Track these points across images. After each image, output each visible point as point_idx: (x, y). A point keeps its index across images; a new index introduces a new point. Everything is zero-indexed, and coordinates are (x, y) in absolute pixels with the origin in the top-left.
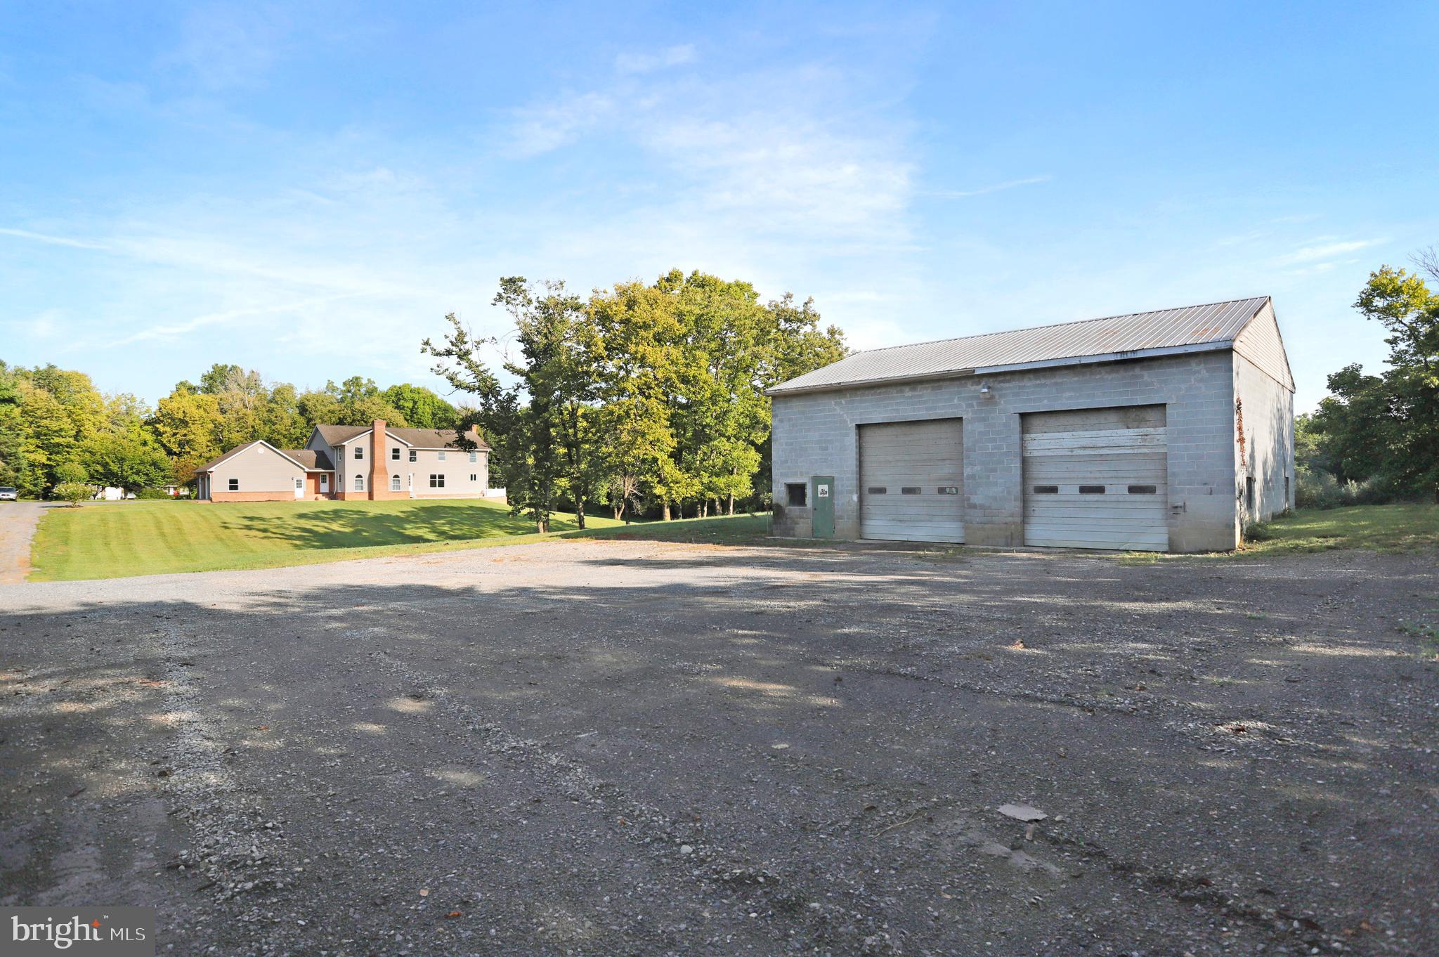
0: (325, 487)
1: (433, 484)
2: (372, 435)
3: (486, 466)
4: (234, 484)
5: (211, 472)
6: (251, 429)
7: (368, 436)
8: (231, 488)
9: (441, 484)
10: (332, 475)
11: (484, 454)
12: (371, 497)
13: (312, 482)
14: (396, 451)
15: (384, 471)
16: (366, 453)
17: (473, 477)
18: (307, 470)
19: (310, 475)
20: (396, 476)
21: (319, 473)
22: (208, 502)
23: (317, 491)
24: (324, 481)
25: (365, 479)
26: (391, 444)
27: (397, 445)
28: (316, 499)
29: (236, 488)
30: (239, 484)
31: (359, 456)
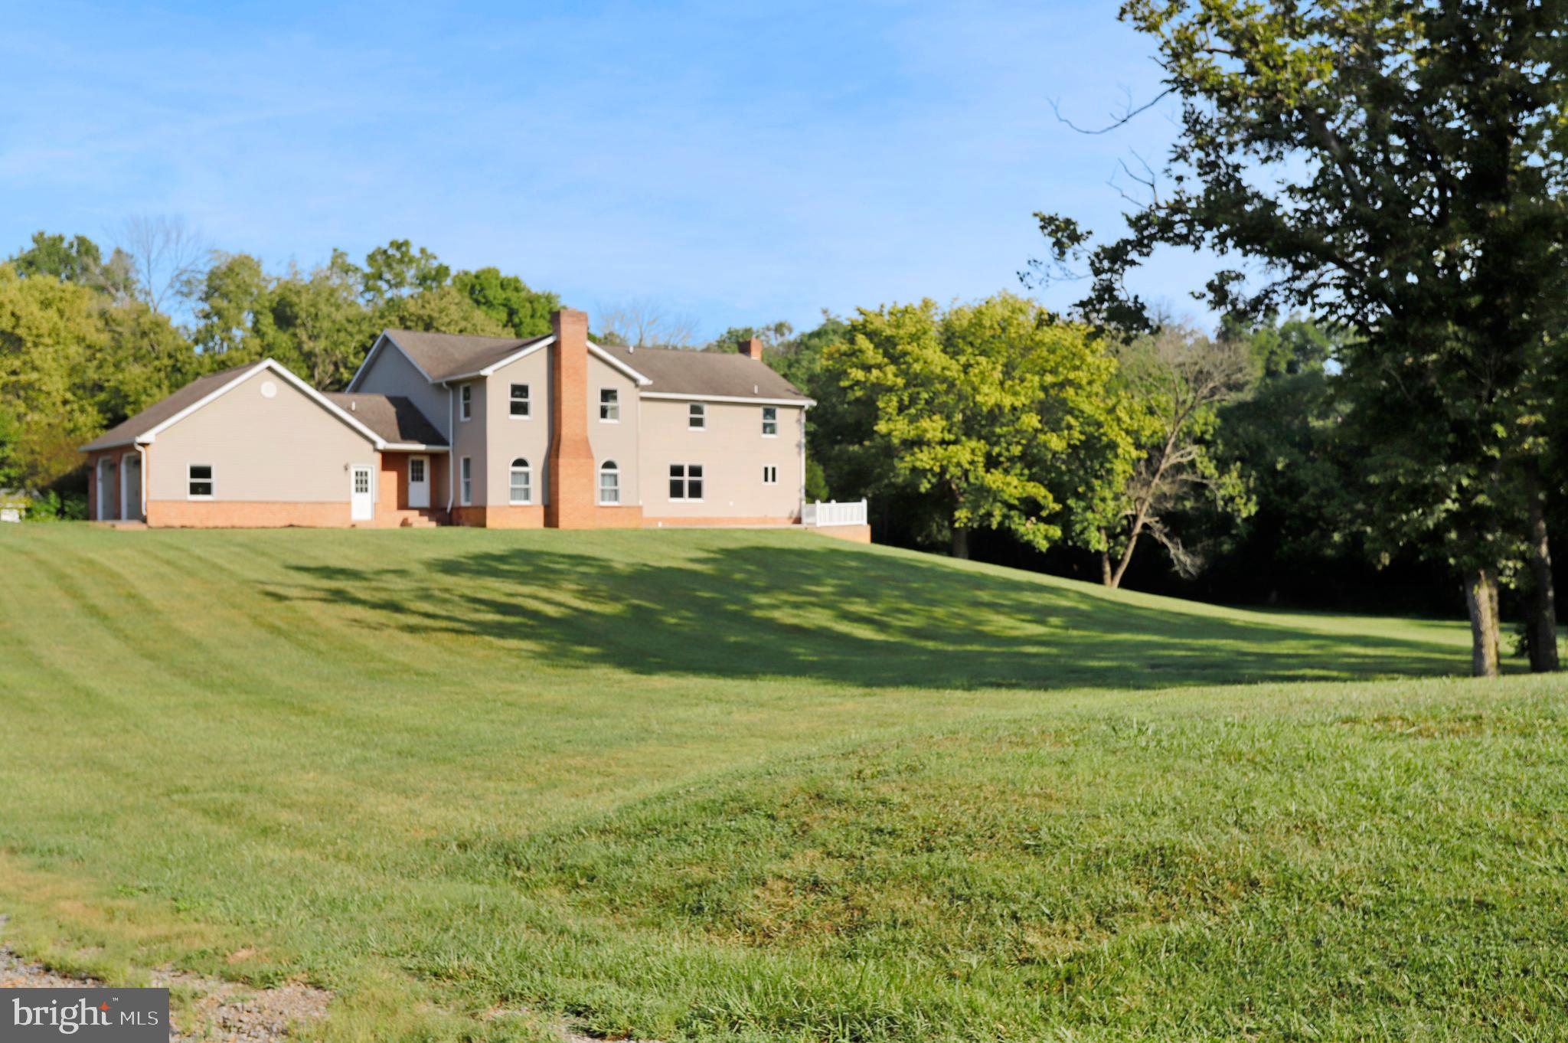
0: (420, 492)
1: (676, 490)
2: (554, 350)
3: (799, 446)
4: (201, 478)
5: (144, 445)
6: (166, 361)
7: (544, 354)
8: (195, 489)
9: (696, 491)
10: (438, 461)
11: (796, 412)
12: (551, 517)
13: (392, 476)
14: (608, 395)
15: (585, 449)
16: (538, 399)
17: (770, 474)
18: (382, 444)
19: (390, 460)
20: (609, 465)
21: (405, 454)
22: (135, 526)
23: (403, 504)
24: (418, 478)
25: (535, 469)
26: (600, 378)
27: (614, 381)
28: (405, 523)
29: (206, 489)
30: (214, 480)
31: (519, 409)
